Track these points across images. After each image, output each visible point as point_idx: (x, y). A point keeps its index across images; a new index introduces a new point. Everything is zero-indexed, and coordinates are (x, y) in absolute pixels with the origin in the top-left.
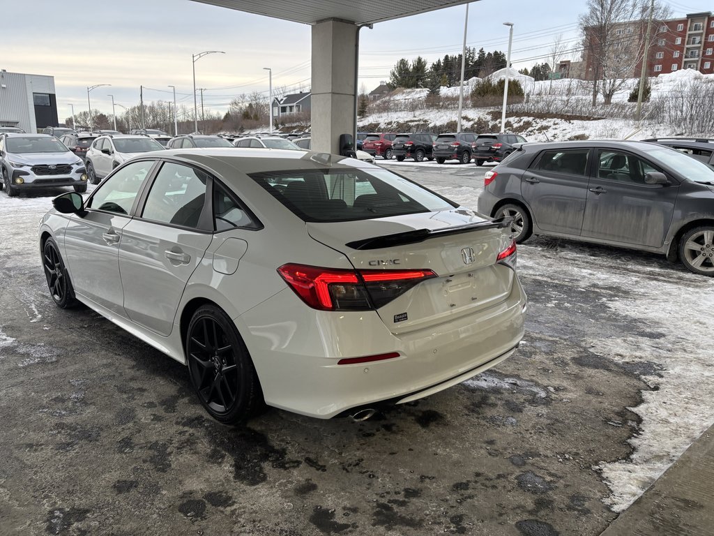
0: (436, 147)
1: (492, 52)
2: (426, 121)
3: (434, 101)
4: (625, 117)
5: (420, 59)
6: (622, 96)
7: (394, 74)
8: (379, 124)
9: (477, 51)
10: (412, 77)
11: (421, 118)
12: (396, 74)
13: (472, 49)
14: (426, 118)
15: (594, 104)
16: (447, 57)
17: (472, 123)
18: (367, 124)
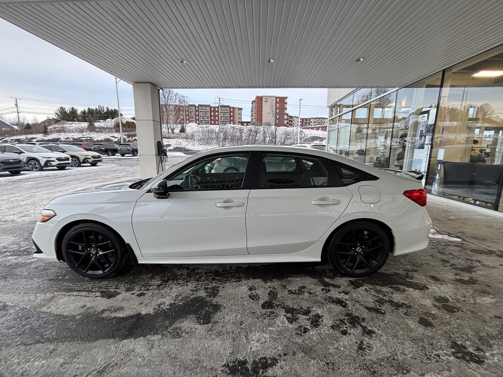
0: (120, 149)
1: (113, 109)
2: (91, 138)
3: (92, 128)
4: (182, 138)
5: (73, 108)
6: (177, 131)
7: (57, 114)
8: (60, 139)
9: (105, 108)
10: (70, 116)
11: (87, 136)
12: (59, 114)
13: (102, 106)
14: (91, 136)
15: (168, 133)
16: (89, 109)
17: (118, 139)
18: (51, 138)
